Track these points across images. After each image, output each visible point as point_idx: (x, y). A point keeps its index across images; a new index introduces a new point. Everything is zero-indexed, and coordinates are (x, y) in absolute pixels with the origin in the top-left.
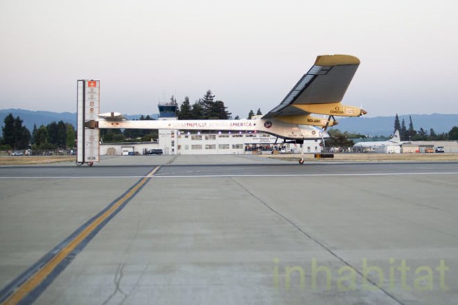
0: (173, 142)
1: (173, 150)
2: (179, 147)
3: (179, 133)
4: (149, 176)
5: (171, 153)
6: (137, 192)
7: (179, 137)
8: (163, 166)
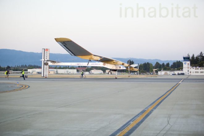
0: (188, 70)
1: (188, 73)
2: (190, 72)
3: (191, 67)
4: (180, 82)
5: (187, 74)
6: (175, 88)
7: (190, 68)
8: (185, 79)
